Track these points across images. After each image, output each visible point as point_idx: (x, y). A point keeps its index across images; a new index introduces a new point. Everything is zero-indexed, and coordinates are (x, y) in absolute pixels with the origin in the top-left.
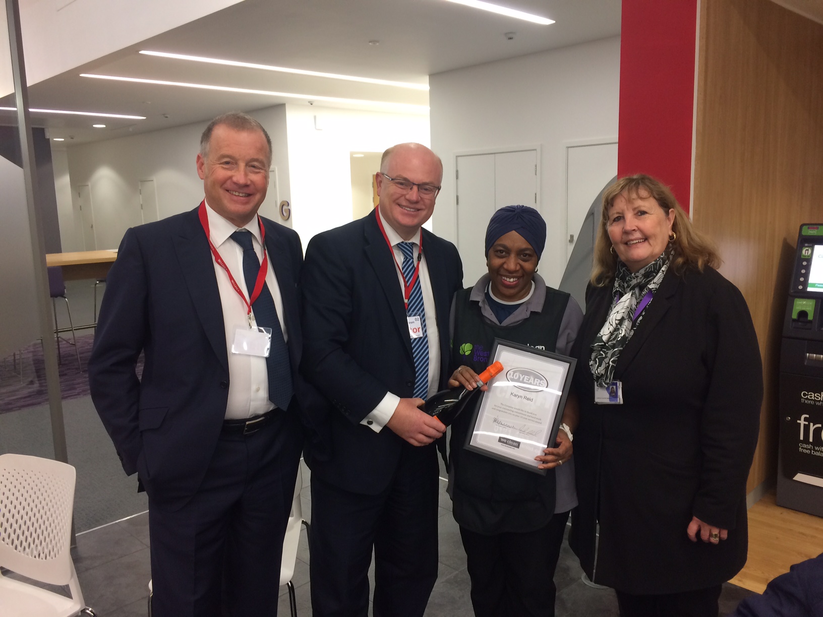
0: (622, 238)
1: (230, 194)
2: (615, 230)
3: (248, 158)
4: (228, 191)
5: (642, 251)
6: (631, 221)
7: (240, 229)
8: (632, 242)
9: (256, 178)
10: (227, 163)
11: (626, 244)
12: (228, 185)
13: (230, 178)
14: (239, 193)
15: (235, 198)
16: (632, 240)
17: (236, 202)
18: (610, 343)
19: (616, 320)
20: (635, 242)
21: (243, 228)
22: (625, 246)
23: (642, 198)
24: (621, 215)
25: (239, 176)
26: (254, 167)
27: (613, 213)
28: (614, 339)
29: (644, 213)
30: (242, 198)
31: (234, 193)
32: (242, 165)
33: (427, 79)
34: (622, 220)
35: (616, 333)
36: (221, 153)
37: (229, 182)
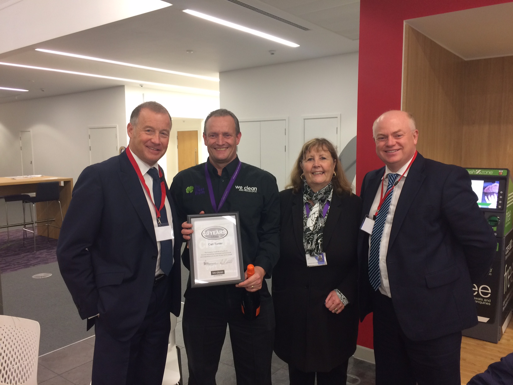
0: (312, 170)
1: (149, 149)
2: (308, 165)
3: (161, 128)
4: (147, 147)
5: (320, 179)
6: (318, 162)
7: (151, 167)
8: (317, 173)
9: (163, 140)
10: (148, 131)
11: (313, 173)
12: (149, 144)
13: (150, 140)
14: (154, 148)
15: (151, 151)
16: (317, 172)
17: (152, 153)
18: (314, 231)
19: (315, 218)
20: (318, 173)
21: (153, 166)
22: (312, 175)
23: (324, 151)
24: (313, 158)
25: (156, 139)
26: (163, 134)
27: (308, 156)
28: (316, 229)
29: (324, 158)
30: (155, 151)
31: (151, 148)
32: (157, 133)
33: (218, 75)
34: (312, 160)
35: (316, 225)
36: (146, 125)
37: (149, 142)
